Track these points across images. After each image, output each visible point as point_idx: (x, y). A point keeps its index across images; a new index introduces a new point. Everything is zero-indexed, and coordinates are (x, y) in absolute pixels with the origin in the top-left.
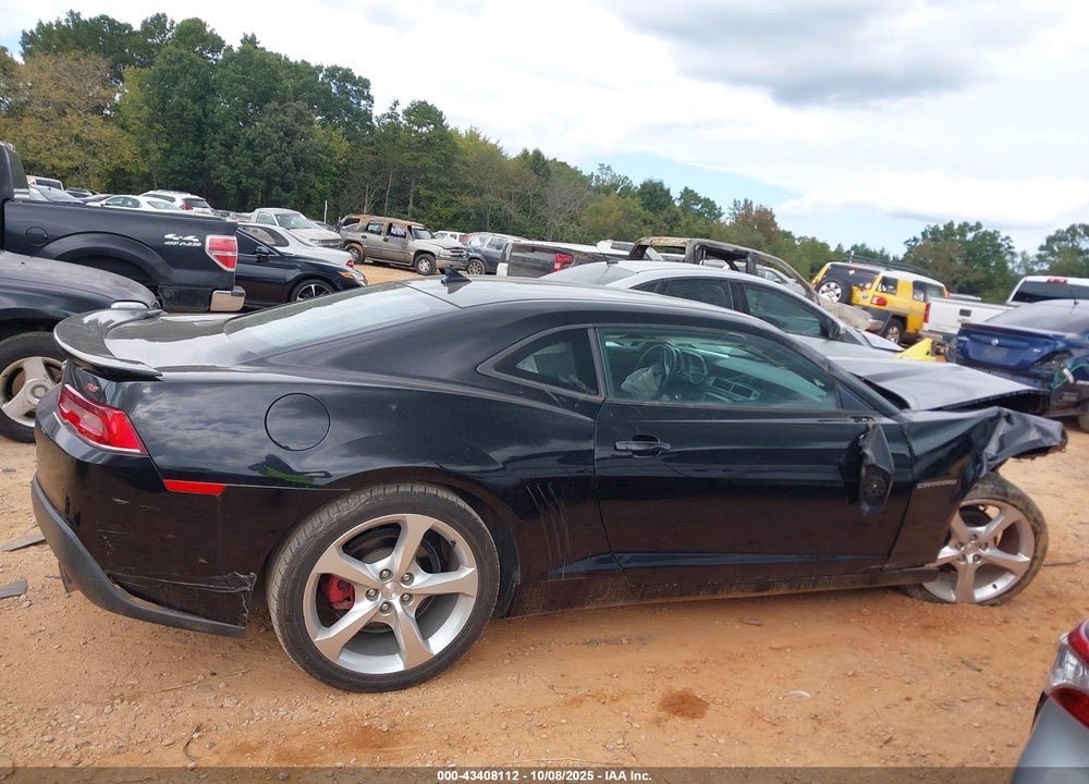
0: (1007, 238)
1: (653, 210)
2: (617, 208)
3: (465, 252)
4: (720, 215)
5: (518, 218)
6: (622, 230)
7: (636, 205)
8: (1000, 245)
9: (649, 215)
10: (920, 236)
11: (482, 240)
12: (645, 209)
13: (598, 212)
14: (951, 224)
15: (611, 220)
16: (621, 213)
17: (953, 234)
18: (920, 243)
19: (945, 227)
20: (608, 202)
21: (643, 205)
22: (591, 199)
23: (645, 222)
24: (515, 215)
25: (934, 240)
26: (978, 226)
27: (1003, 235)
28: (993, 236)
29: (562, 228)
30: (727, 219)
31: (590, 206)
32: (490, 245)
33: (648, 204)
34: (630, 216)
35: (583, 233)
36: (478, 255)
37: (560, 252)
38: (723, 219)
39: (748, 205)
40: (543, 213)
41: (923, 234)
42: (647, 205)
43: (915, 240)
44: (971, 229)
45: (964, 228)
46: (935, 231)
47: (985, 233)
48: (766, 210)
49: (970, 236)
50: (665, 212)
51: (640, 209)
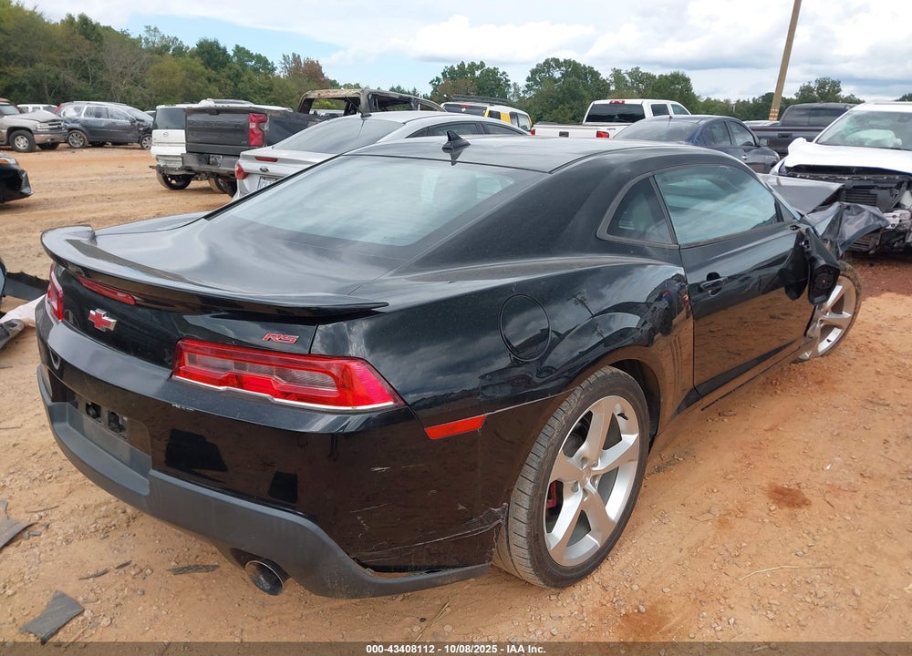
0: (504, 73)
1: (215, 68)
2: (180, 68)
3: (62, 124)
4: (274, 69)
5: (82, 85)
6: (189, 89)
7: (198, 65)
8: (501, 79)
9: (213, 73)
10: (441, 77)
11: (78, 110)
12: (206, 68)
13: (161, 73)
14: (463, 64)
15: (177, 80)
16: (184, 73)
17: (466, 73)
18: (442, 82)
19: (458, 67)
20: (168, 63)
21: (203, 64)
22: (152, 61)
23: (209, 80)
24: (75, 82)
25: (452, 78)
26: (482, 64)
27: (501, 71)
28: (495, 71)
29: (128, 92)
30: (280, 72)
31: (151, 68)
32: (87, 113)
33: (209, 64)
34: (194, 76)
35: (151, 95)
36: (77, 125)
37: (253, 112)
38: (277, 72)
39: (296, 59)
40: (104, 78)
41: (443, 74)
42: (207, 64)
43: (438, 79)
44: (478, 68)
45: (473, 67)
46: (452, 70)
47: (488, 70)
48: (313, 62)
49: (478, 73)
50: (226, 69)
51: (202, 68)
